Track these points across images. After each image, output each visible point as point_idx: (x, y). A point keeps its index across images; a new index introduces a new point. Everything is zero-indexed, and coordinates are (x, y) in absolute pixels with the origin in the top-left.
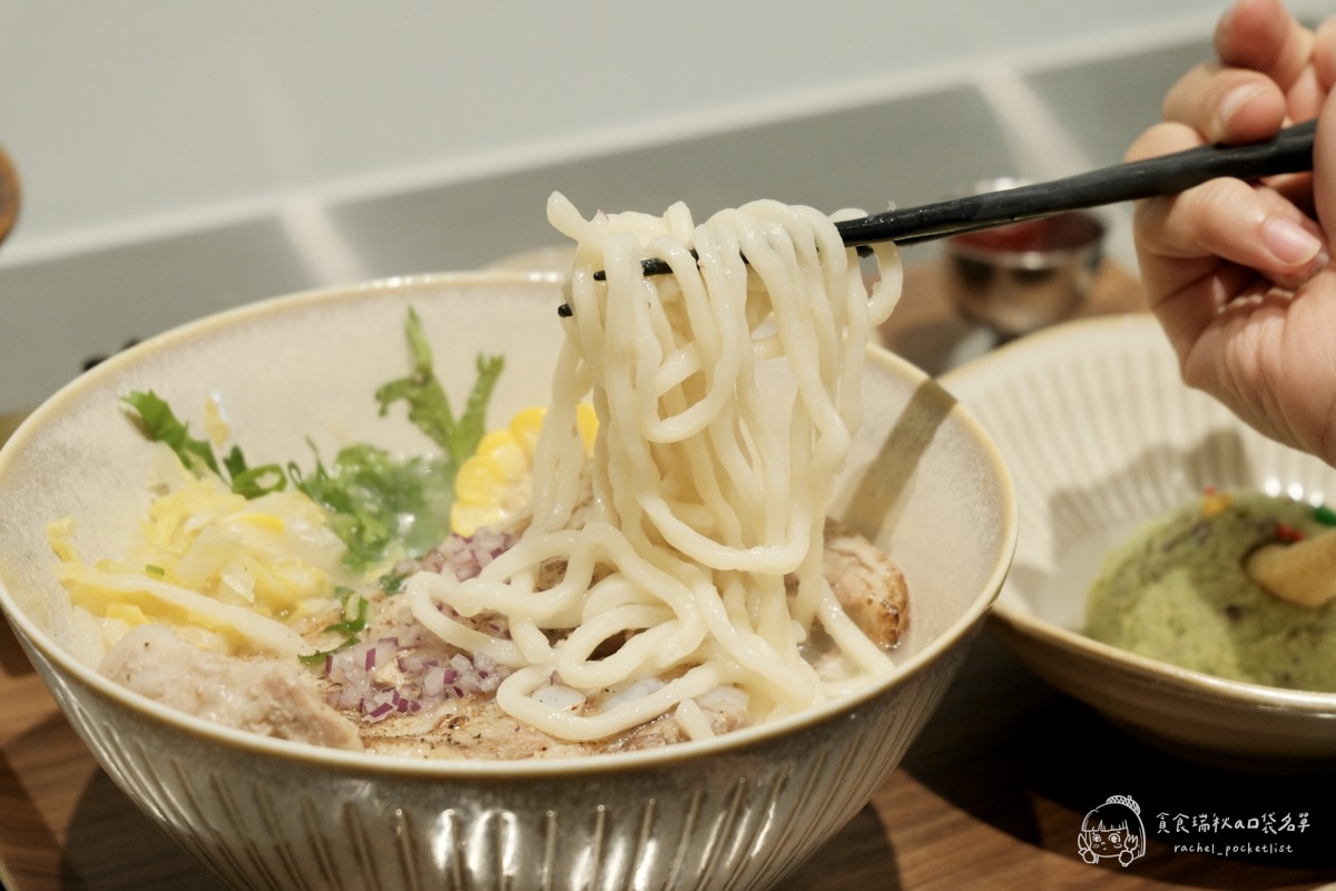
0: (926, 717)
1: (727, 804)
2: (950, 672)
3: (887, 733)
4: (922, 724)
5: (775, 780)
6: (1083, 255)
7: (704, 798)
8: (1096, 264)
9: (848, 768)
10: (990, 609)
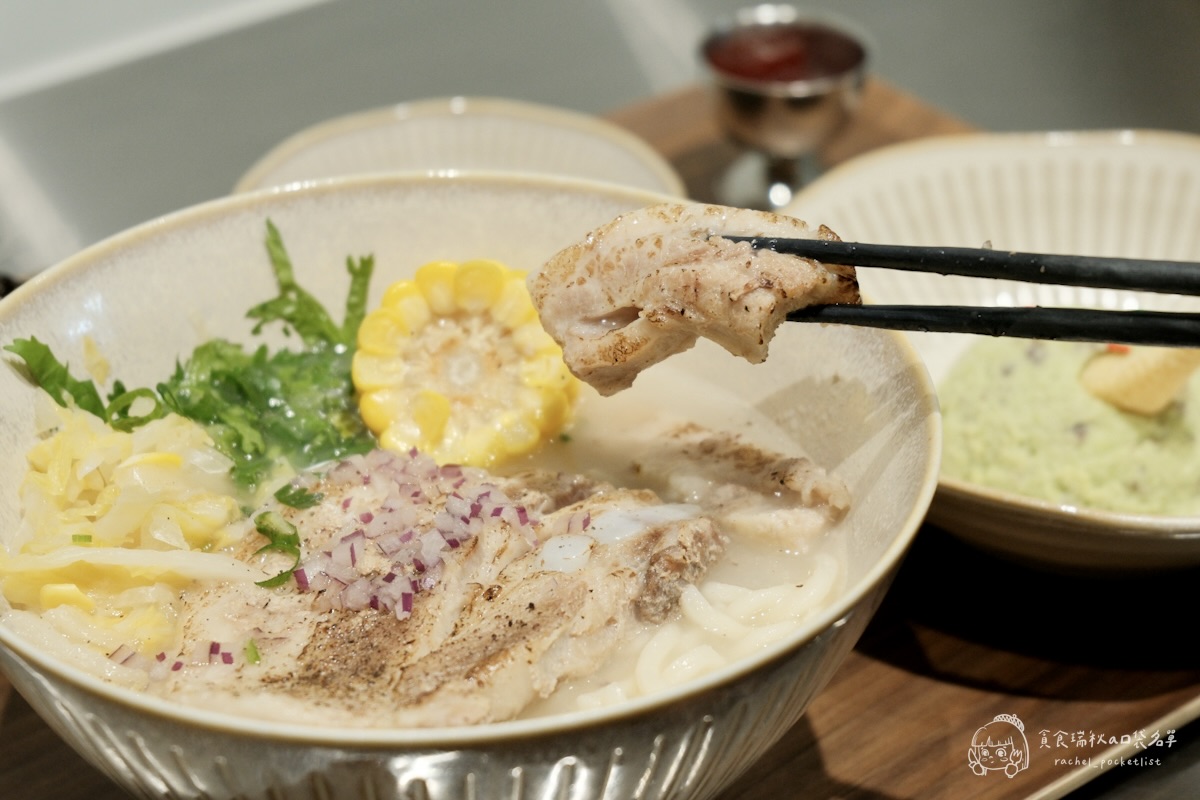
8: (861, 86)
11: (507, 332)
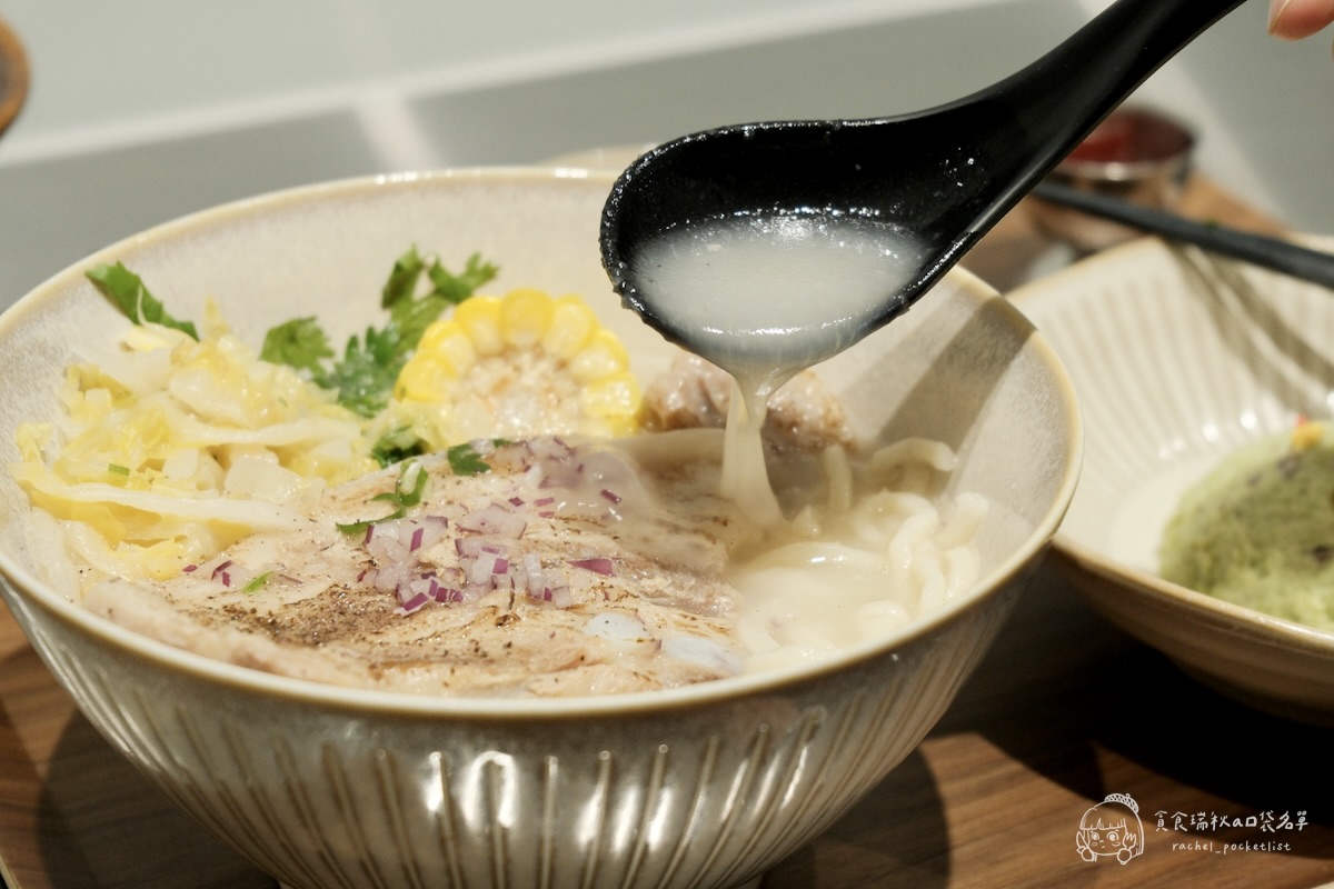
0: (975, 661)
1: (748, 753)
2: (1002, 612)
3: (931, 678)
4: (970, 670)
5: (802, 728)
6: (1170, 167)
7: (721, 747)
8: (1183, 178)
9: (886, 716)
10: (1050, 542)
11: (562, 365)
